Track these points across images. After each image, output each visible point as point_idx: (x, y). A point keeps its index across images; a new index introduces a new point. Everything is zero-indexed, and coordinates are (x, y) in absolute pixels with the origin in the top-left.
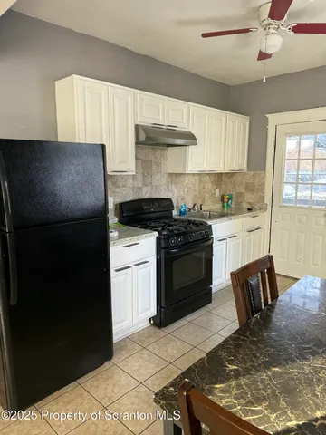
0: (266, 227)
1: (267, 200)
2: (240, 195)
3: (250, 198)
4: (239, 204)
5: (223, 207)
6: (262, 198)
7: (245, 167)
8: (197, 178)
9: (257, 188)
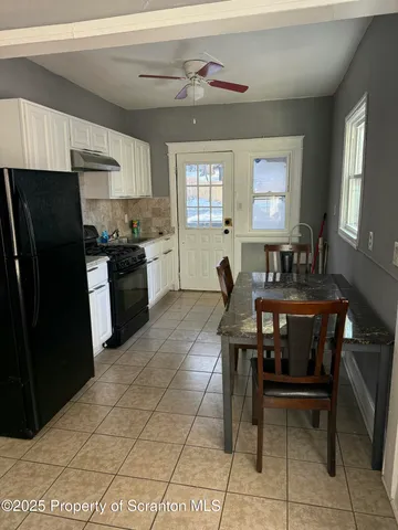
0: (175, 249)
1: (174, 224)
2: (148, 220)
3: (157, 222)
4: (147, 229)
5: (133, 232)
6: (169, 222)
7: (150, 193)
8: (109, 204)
9: (163, 213)
